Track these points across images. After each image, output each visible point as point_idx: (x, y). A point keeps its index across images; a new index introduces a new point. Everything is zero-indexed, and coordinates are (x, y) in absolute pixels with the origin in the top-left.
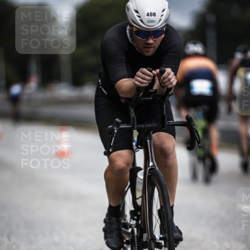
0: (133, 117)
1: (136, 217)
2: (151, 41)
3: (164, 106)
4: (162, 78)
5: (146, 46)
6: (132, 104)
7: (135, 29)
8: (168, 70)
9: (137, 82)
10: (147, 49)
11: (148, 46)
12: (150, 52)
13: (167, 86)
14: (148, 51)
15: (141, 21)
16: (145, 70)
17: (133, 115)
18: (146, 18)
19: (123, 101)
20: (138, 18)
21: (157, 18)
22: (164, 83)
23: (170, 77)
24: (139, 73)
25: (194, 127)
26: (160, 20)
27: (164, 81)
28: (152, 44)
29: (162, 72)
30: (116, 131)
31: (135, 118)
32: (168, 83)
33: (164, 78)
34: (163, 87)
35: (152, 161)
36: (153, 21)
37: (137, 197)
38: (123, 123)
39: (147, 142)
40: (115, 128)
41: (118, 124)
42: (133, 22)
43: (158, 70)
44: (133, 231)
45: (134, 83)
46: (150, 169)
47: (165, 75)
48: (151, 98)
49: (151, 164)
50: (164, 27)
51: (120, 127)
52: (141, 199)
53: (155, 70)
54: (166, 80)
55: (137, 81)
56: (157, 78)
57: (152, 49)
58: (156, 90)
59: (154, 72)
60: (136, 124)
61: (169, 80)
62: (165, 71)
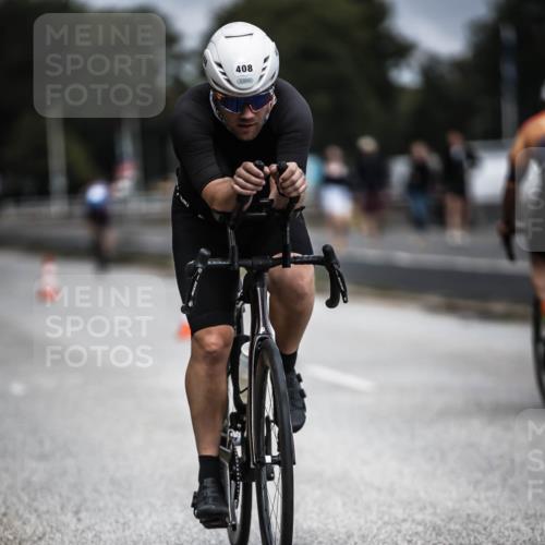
0: (233, 247)
1: (239, 425)
2: (250, 115)
3: (288, 229)
4: (281, 180)
5: (242, 123)
6: (231, 223)
7: (219, 96)
8: (292, 165)
9: (236, 187)
10: (245, 129)
11: (245, 123)
12: (251, 134)
13: (289, 193)
14: (246, 133)
15: (228, 81)
16: (251, 165)
17: (232, 242)
18: (235, 76)
19: (217, 217)
20: (222, 77)
21: (254, 75)
22: (283, 188)
23: (294, 178)
24: (241, 170)
25: (336, 266)
26: (261, 77)
27: (285, 185)
28: (251, 119)
29: (282, 170)
30: (200, 271)
31: (236, 248)
32: (290, 189)
33: (285, 180)
34: (283, 195)
35: (265, 325)
36: (249, 80)
37: (241, 389)
38: (213, 256)
39: (256, 291)
40: (200, 265)
41: (204, 259)
42: (217, 84)
43: (274, 167)
44: (234, 452)
45: (233, 188)
46: (261, 340)
47: (285, 174)
48: (264, 214)
49: (262, 330)
50: (271, 87)
51: (209, 263)
52: (246, 392)
53: (268, 166)
54: (288, 183)
55: (237, 184)
56: (273, 181)
57: (252, 129)
58: (272, 200)
59: (266, 169)
60: (236, 258)
61: (294, 183)
62: (287, 167)
